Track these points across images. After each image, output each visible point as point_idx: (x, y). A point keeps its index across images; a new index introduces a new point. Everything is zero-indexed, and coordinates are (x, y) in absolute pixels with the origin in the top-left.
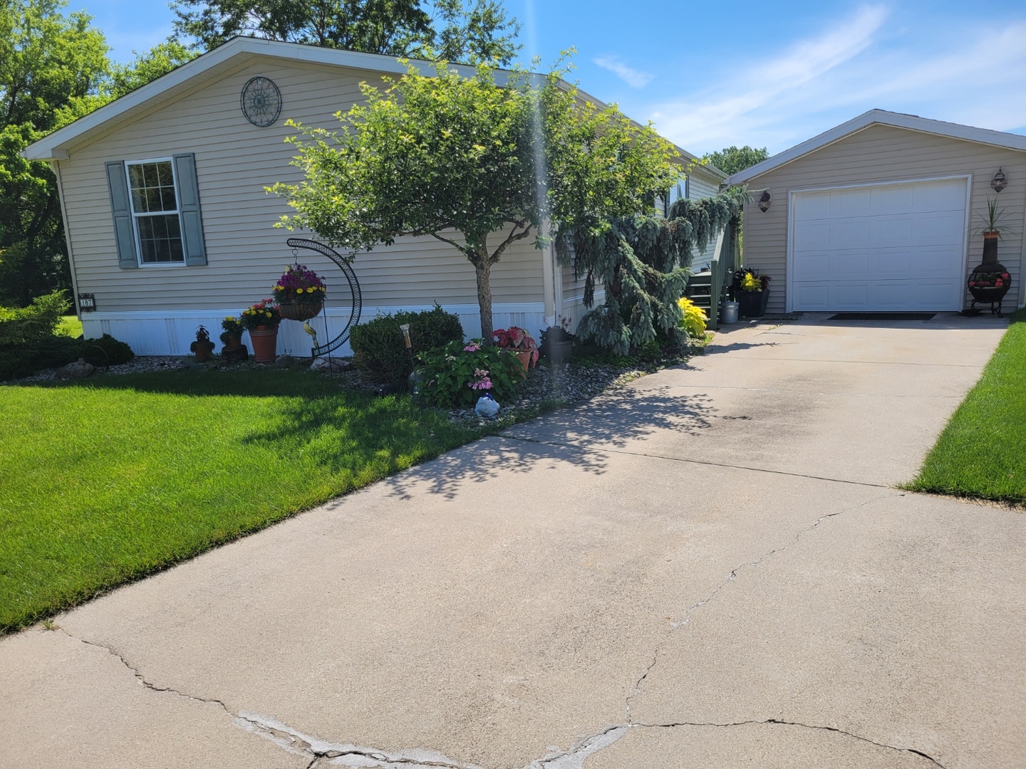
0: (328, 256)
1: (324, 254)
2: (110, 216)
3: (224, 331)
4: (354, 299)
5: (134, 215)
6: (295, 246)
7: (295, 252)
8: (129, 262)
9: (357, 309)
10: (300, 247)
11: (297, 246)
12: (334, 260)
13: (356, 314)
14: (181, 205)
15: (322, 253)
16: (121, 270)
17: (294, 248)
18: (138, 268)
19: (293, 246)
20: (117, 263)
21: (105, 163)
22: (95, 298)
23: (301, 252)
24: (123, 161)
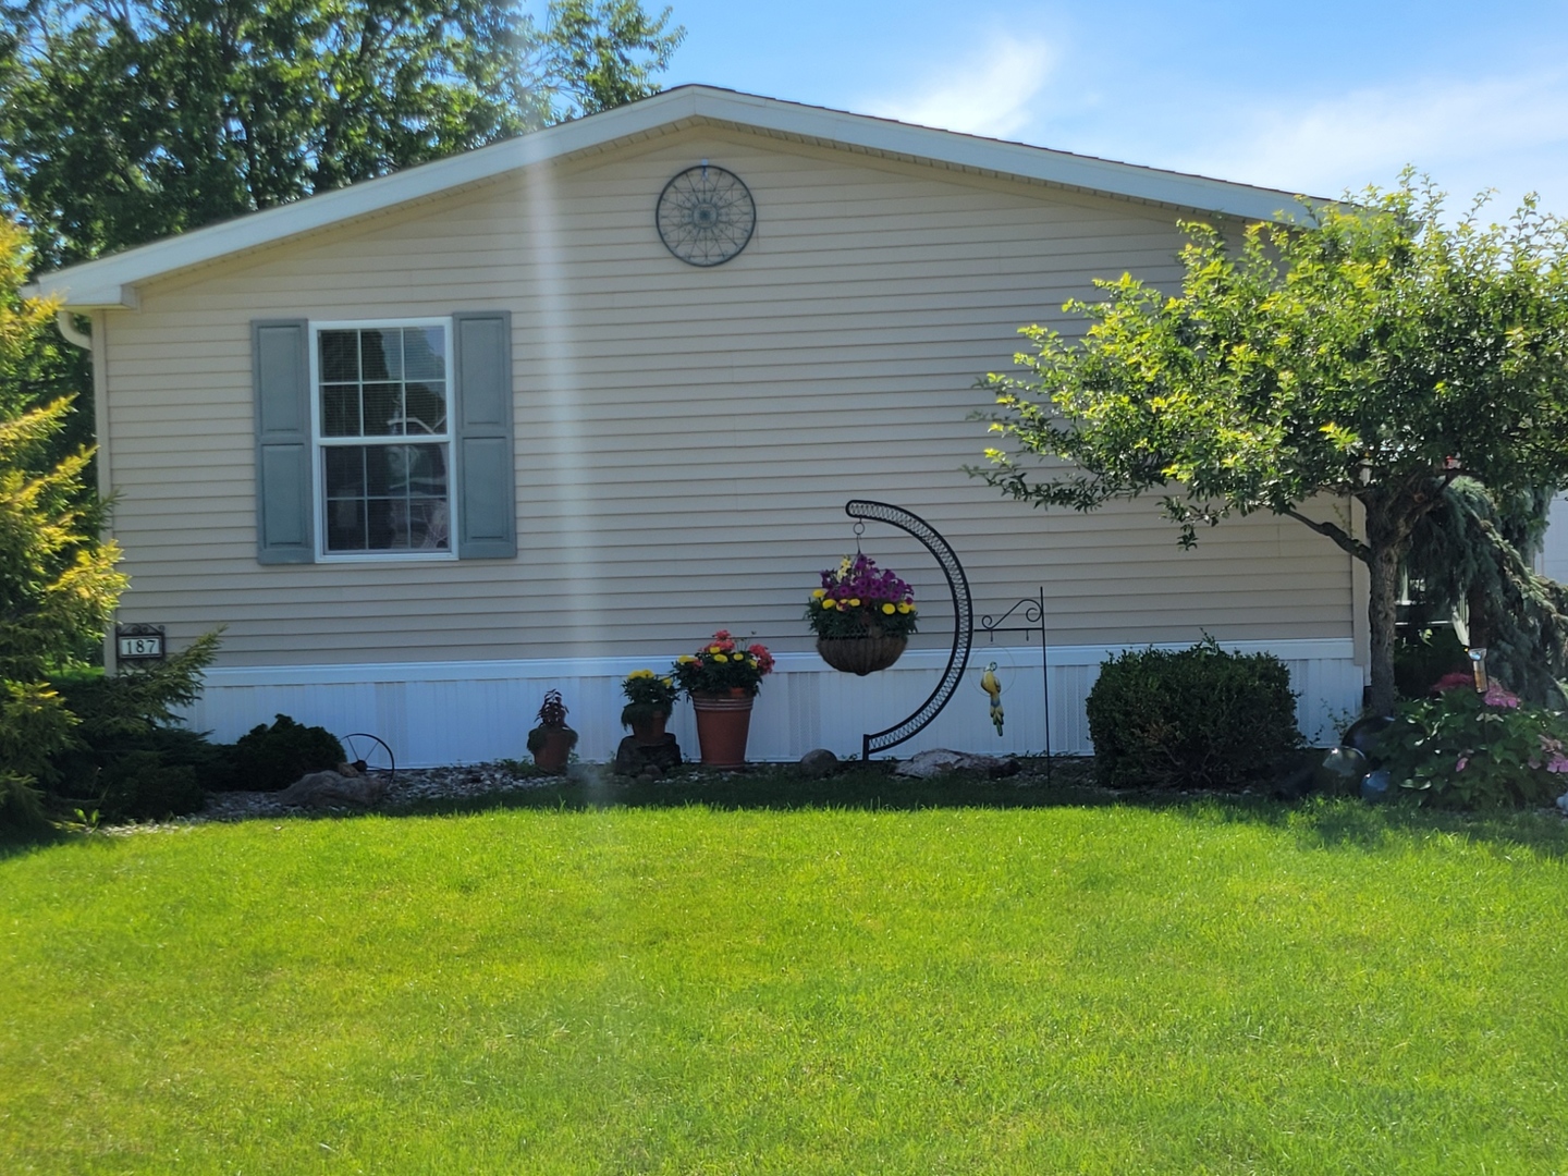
0: (920, 538)
1: (913, 533)
2: (248, 442)
3: (627, 701)
4: (957, 633)
5: (319, 440)
6: (860, 517)
7: (859, 528)
8: (293, 548)
9: (961, 652)
10: (870, 518)
11: (865, 517)
12: (930, 548)
13: (958, 663)
14: (460, 425)
15: (910, 531)
16: (258, 569)
17: (858, 520)
18: (313, 563)
19: (856, 516)
20: (251, 551)
21: (252, 323)
22: (167, 635)
23: (873, 529)
24: (306, 320)
